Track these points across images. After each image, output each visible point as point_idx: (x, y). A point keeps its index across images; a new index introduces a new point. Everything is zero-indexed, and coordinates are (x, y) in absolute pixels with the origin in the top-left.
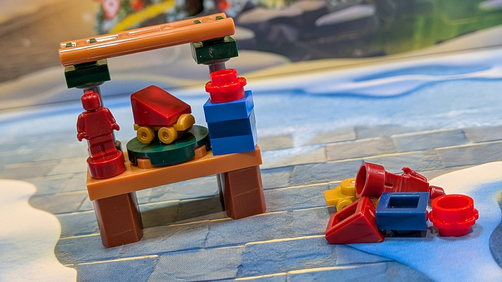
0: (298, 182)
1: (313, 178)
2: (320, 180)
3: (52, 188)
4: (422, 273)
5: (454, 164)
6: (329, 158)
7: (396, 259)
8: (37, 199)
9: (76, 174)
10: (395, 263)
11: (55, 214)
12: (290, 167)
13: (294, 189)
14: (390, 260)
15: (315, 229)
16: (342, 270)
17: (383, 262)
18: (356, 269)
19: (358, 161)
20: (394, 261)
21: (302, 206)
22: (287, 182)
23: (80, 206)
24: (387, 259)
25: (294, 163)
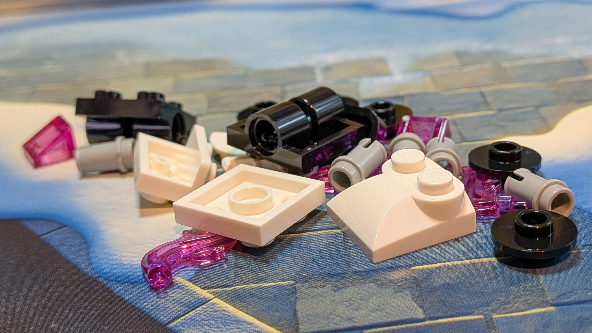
6: (441, 88)
25: (402, 93)
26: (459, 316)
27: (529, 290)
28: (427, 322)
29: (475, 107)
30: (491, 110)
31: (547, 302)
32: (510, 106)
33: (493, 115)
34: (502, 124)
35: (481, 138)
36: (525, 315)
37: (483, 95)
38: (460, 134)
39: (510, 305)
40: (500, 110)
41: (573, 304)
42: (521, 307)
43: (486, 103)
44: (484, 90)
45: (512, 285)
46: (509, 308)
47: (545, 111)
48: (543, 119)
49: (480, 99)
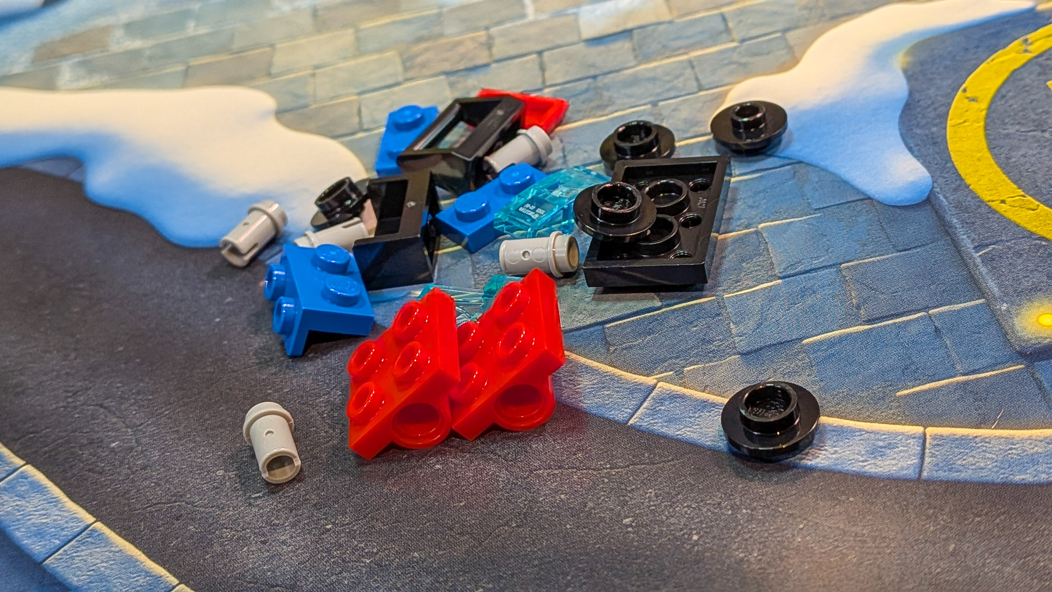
0: (647, 58)
1: (666, 51)
2: (675, 51)
3: (297, 96)
4: (834, 174)
5: (839, 12)
6: (675, 13)
7: (802, 159)
8: (289, 116)
9: (317, 67)
10: (802, 165)
11: (334, 137)
12: (627, 33)
13: (647, 70)
14: (795, 161)
15: (696, 129)
16: (745, 181)
17: (788, 165)
18: (761, 177)
19: (716, 15)
20: (800, 162)
21: (666, 96)
22: (632, 57)
23: (361, 123)
24: (792, 161)
25: (630, 26)
26: (694, 300)
27: (759, 265)
28: (664, 310)
29: (715, 37)
30: (733, 41)
31: (775, 275)
32: (754, 32)
33: (735, 48)
34: (744, 60)
35: (720, 84)
36: (754, 291)
37: (724, 18)
38: (697, 80)
39: (740, 283)
40: (743, 41)
41: (798, 274)
42: (751, 284)
43: (728, 30)
44: (725, 10)
45: (743, 261)
46: (739, 286)
47: (792, 36)
48: (790, 49)
49: (721, 27)
